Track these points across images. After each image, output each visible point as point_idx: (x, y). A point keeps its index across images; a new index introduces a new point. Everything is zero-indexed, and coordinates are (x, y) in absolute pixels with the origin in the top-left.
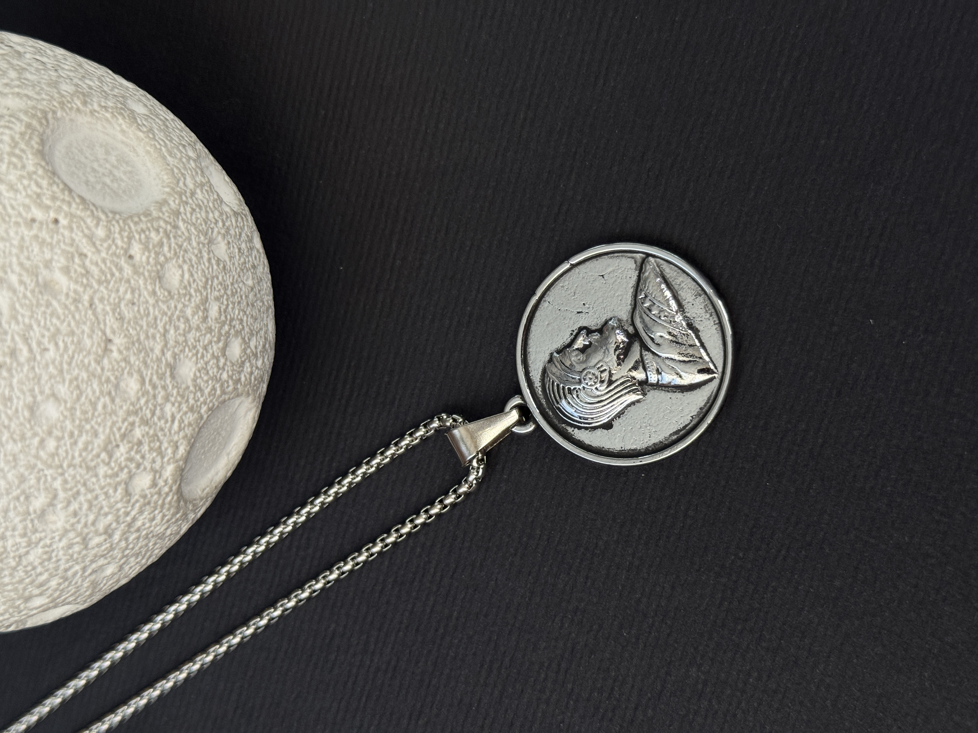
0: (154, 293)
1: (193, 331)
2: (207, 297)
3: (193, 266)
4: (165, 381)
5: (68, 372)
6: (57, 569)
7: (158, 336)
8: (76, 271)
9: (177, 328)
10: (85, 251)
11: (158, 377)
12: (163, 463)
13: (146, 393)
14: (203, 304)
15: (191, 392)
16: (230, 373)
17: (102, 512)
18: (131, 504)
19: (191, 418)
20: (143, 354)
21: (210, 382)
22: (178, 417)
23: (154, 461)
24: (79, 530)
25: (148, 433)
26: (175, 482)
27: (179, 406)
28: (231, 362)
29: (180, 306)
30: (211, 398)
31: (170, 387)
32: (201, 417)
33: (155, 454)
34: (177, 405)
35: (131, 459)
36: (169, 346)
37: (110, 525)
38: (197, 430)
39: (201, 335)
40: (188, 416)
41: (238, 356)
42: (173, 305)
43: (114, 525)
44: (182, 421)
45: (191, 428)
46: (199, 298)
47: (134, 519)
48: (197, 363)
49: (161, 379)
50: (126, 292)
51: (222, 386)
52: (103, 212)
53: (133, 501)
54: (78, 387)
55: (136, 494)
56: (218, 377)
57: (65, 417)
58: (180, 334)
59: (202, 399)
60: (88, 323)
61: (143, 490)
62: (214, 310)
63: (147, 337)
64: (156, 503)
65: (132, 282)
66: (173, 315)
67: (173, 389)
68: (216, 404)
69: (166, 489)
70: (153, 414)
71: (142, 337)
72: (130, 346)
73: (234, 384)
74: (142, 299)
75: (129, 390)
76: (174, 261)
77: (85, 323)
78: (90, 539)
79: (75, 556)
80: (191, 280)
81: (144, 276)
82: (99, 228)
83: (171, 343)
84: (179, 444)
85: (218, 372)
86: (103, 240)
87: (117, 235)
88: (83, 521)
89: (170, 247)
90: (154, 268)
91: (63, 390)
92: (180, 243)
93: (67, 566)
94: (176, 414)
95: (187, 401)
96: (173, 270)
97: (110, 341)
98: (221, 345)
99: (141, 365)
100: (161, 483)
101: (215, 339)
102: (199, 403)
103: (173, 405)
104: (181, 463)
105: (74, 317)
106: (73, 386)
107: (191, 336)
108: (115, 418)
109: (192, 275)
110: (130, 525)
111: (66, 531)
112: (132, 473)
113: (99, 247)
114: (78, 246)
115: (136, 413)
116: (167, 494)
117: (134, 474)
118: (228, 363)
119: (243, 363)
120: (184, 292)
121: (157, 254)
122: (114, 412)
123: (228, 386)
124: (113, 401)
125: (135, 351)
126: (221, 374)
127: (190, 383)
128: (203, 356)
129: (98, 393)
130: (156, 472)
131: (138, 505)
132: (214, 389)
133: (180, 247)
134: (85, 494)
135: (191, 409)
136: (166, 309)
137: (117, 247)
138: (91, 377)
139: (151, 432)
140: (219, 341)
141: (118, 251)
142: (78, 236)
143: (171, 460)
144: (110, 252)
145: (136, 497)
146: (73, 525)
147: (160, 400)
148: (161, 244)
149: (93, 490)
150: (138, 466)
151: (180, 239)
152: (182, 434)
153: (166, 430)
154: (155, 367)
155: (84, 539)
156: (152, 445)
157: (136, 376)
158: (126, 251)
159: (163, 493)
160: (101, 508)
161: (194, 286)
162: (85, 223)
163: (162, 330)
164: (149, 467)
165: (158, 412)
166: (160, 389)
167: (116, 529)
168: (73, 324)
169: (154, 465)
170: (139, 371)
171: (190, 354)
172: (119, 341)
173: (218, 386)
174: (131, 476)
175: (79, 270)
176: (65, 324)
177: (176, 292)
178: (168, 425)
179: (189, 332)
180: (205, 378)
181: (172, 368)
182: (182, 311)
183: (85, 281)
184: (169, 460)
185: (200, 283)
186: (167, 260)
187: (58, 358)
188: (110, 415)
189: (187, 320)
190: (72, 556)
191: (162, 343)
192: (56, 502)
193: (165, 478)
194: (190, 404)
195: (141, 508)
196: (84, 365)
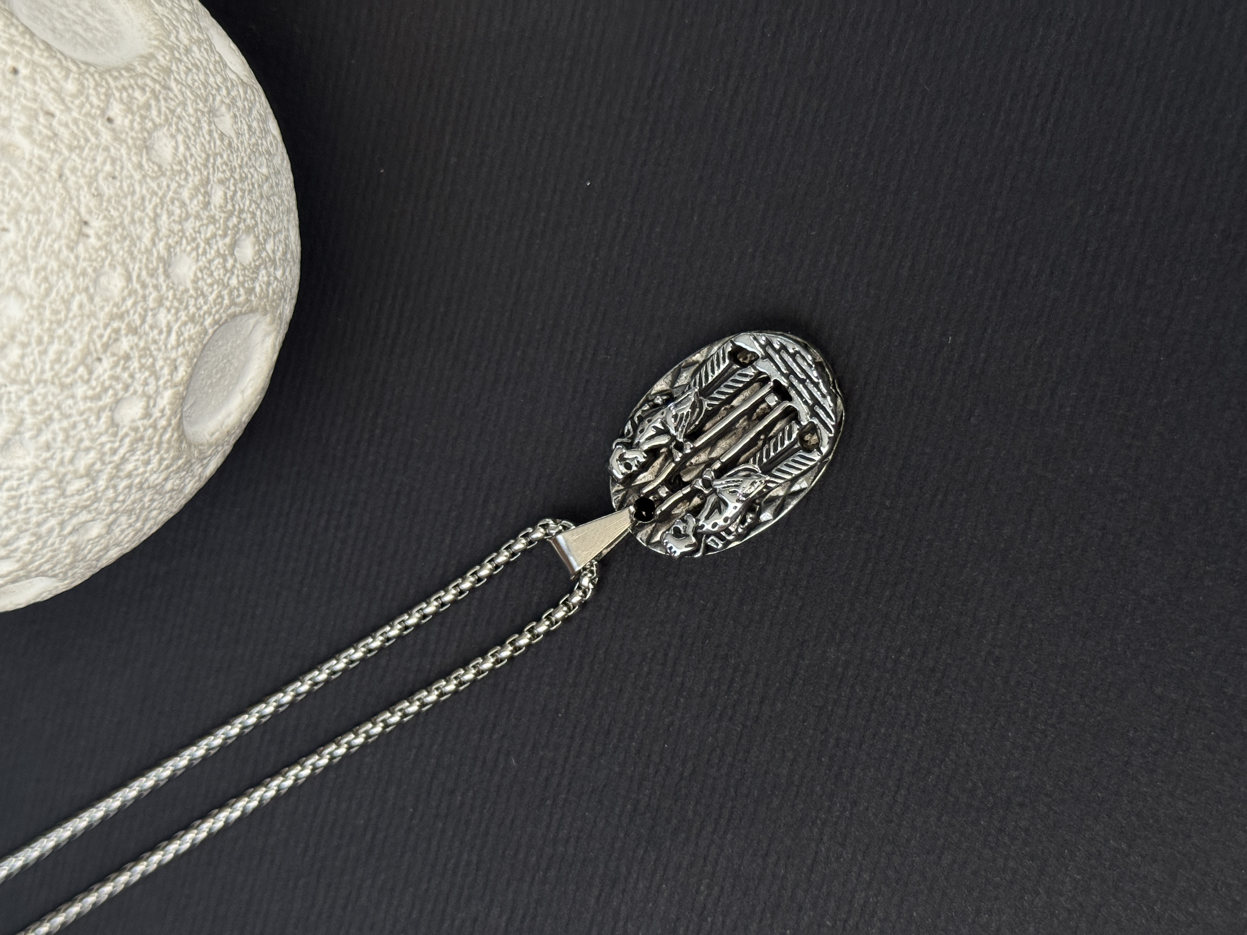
0: (140, 166)
1: (192, 219)
2: (208, 178)
3: (189, 138)
4: (157, 279)
5: (34, 259)
6: (27, 521)
7: (147, 220)
8: (40, 133)
9: (170, 214)
10: (52, 109)
11: (148, 273)
12: (158, 387)
13: (133, 292)
14: (203, 186)
15: (191, 296)
16: (241, 278)
17: (83, 446)
18: (118, 438)
19: (192, 331)
20: (127, 243)
21: (215, 287)
22: (175, 328)
23: (146, 384)
24: (54, 468)
25: (137, 345)
26: (174, 413)
27: (177, 313)
28: (241, 264)
29: (174, 186)
30: (218, 307)
31: (164, 287)
32: (206, 332)
33: (147, 374)
34: (173, 311)
35: (116, 378)
36: (161, 234)
37: (93, 464)
38: (200, 347)
39: (202, 225)
40: (188, 327)
41: (251, 259)
42: (165, 184)
43: (98, 466)
44: (180, 334)
45: (192, 344)
46: (199, 177)
47: (124, 460)
48: (197, 261)
49: (152, 276)
50: (104, 163)
51: (231, 293)
52: (74, 62)
53: (121, 433)
54: (46, 279)
55: (124, 426)
56: (226, 280)
57: (32, 317)
58: (174, 221)
59: (205, 308)
60: (58, 199)
61: (133, 421)
62: (218, 197)
63: (133, 221)
64: (151, 439)
65: (113, 150)
66: (164, 196)
67: (168, 291)
68: (224, 316)
69: (163, 423)
70: (143, 321)
71: (127, 220)
72: (112, 230)
73: (246, 293)
74: (125, 172)
75: (111, 287)
76: (166, 127)
77: (53, 198)
78: (68, 483)
79: (50, 505)
80: (188, 154)
81: (127, 144)
82: (70, 81)
83: (164, 231)
84: (178, 363)
85: (225, 275)
86: (74, 96)
87: (91, 91)
88: (58, 456)
89: (159, 112)
90: (140, 135)
91: (27, 283)
92: (172, 108)
93: (41, 517)
94: (172, 324)
95: (186, 307)
96: (165, 140)
97: (86, 223)
98: (228, 240)
99: (126, 255)
100: (156, 414)
101: (220, 232)
102: (202, 313)
103: (169, 310)
104: (181, 389)
105: (39, 190)
106: (40, 277)
107: (189, 226)
108: (95, 323)
109: (188, 148)
110: (118, 468)
111: (38, 469)
112: (119, 397)
113: (70, 105)
114: (42, 103)
115: (121, 317)
116: (165, 429)
117: (122, 399)
118: (238, 265)
119: (258, 268)
120: (179, 168)
121: (143, 118)
122: (92, 315)
123: (239, 296)
124: (91, 299)
125: (118, 237)
126: (229, 278)
127: (189, 285)
128: (205, 253)
129: (71, 289)
130: (149, 397)
131: (127, 441)
132: (220, 296)
133: (173, 112)
134: (60, 421)
135: (192, 319)
136: (156, 188)
137: (92, 106)
138: (63, 268)
139: (142, 344)
140: (225, 235)
141: (94, 111)
142: (42, 90)
143: (169, 384)
144: (83, 111)
145: (125, 430)
146: (45, 461)
147: (151, 304)
148: (148, 107)
149: (69, 416)
150: (126, 388)
151: (173, 103)
152: (181, 350)
153: (161, 343)
154: (144, 260)
155: (60, 482)
156: (143, 361)
157: (120, 269)
158: (103, 112)
159: (159, 426)
160: (81, 440)
161: (191, 162)
162: (51, 74)
163: (151, 214)
164: (140, 390)
165: (149, 319)
166: (151, 289)
167: (100, 471)
168: (38, 198)
169: (146, 388)
170: (124, 264)
171: (189, 248)
172: (97, 224)
173: (225, 292)
174: (118, 402)
175: (45, 131)
176: (28, 198)
177: (169, 168)
178: (163, 337)
179: (187, 218)
180: (209, 281)
181: (167, 263)
182: (176, 192)
183: (52, 145)
184: (165, 383)
185: (199, 160)
186: (156, 127)
187: (21, 242)
188: (89, 317)
189: (183, 205)
190: (46, 504)
191: (153, 231)
192: (22, 429)
193: (161, 407)
194: (191, 312)
195: (132, 444)
196: (53, 252)
